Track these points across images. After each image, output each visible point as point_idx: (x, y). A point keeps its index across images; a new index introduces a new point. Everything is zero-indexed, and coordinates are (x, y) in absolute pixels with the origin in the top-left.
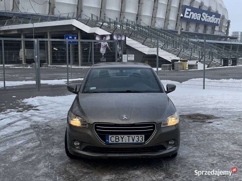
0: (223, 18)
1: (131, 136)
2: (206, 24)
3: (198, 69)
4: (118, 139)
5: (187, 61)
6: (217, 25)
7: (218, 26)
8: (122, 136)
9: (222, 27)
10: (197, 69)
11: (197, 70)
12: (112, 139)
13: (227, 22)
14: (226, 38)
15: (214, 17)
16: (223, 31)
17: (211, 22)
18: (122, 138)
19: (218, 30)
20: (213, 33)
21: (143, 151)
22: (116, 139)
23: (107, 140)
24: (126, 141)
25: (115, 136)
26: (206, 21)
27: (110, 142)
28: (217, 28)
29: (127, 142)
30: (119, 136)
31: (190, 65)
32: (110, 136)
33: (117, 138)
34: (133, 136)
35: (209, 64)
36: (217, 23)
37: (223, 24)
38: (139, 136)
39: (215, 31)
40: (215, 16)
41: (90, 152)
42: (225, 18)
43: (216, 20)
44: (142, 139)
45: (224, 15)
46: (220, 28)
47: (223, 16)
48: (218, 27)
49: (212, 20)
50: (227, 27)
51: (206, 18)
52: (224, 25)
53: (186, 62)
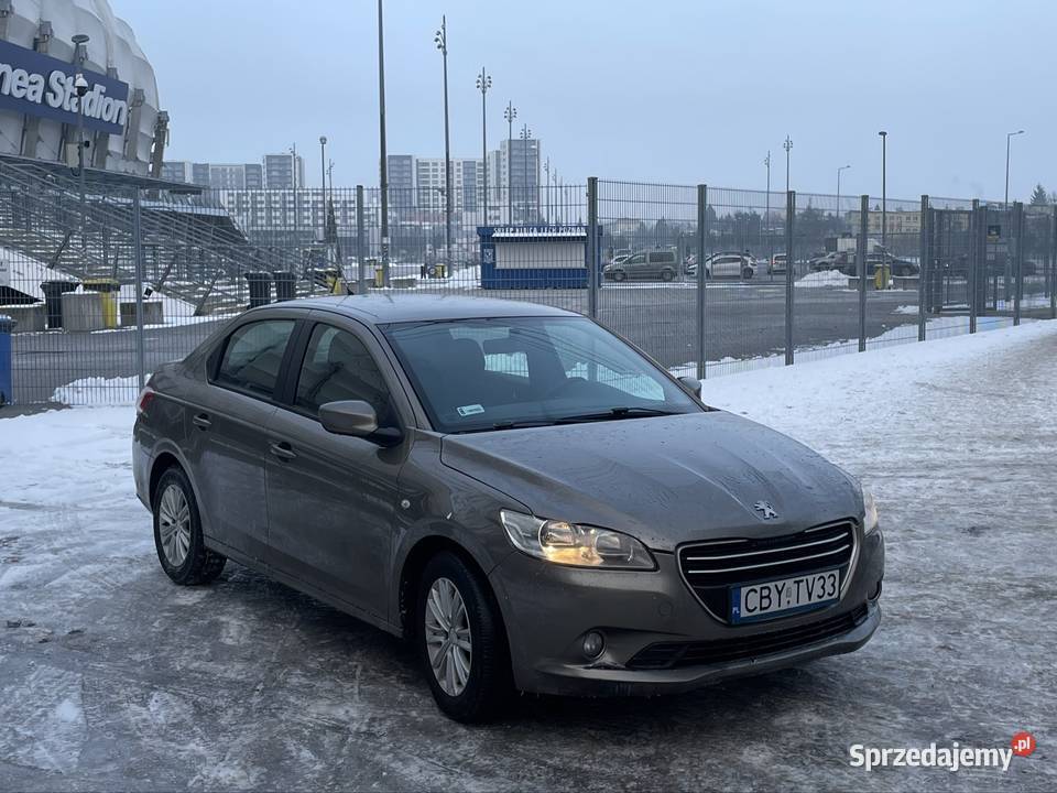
0: (139, 100)
1: (804, 578)
2: (68, 125)
3: (165, 320)
4: (768, 597)
5: (119, 289)
6: (115, 128)
7: (120, 134)
8: (780, 584)
9: (136, 139)
10: (163, 323)
11: (161, 326)
12: (750, 601)
13: (154, 117)
14: (153, 185)
15: (101, 93)
16: (142, 156)
17: (90, 117)
18: (780, 593)
19: (121, 152)
20: (102, 162)
21: (823, 631)
22: (762, 598)
23: (734, 609)
24: (789, 602)
25: (758, 588)
26: (67, 108)
27: (744, 613)
28: (115, 144)
29: (794, 604)
30: (771, 585)
31: (128, 304)
32: (744, 590)
33: (765, 593)
34: (808, 577)
35: (204, 300)
36: (114, 122)
37: (138, 127)
38: (826, 575)
39: (108, 153)
40: (104, 89)
41: (660, 669)
42: (147, 102)
43: (112, 108)
44: (833, 585)
45: (142, 90)
46: (126, 141)
47: (139, 92)
48: (118, 137)
49: (95, 104)
50: (154, 140)
51: (68, 95)
52: (142, 130)
53: (114, 292)
